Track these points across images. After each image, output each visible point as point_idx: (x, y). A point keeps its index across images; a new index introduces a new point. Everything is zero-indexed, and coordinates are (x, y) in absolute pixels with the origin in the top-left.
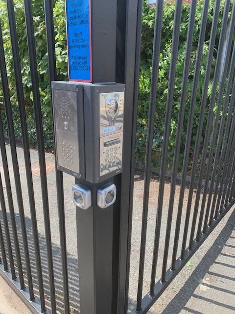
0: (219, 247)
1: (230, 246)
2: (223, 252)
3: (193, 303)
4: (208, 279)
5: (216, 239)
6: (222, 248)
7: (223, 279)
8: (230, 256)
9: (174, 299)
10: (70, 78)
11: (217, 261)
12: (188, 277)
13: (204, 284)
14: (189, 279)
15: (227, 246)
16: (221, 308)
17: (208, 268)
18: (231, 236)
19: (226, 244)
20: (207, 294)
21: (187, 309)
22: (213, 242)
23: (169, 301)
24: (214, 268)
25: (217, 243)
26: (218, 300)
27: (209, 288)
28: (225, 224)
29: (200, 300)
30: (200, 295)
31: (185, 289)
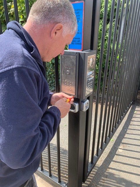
0: (125, 130)
1: (130, 129)
2: (127, 132)
3: (116, 158)
4: (122, 146)
5: (123, 127)
6: (127, 131)
7: (129, 145)
8: (131, 134)
9: (107, 157)
10: (69, 48)
11: (125, 137)
12: (112, 146)
13: (120, 149)
14: (113, 147)
15: (129, 129)
16: (130, 159)
17: (121, 141)
18: (130, 124)
19: (128, 128)
20: (122, 153)
21: (114, 161)
22: (122, 128)
23: (105, 158)
24: (124, 141)
25: (124, 128)
26: (128, 155)
27: (123, 150)
28: (127, 119)
29: (120, 156)
30: (119, 154)
31: (111, 152)
